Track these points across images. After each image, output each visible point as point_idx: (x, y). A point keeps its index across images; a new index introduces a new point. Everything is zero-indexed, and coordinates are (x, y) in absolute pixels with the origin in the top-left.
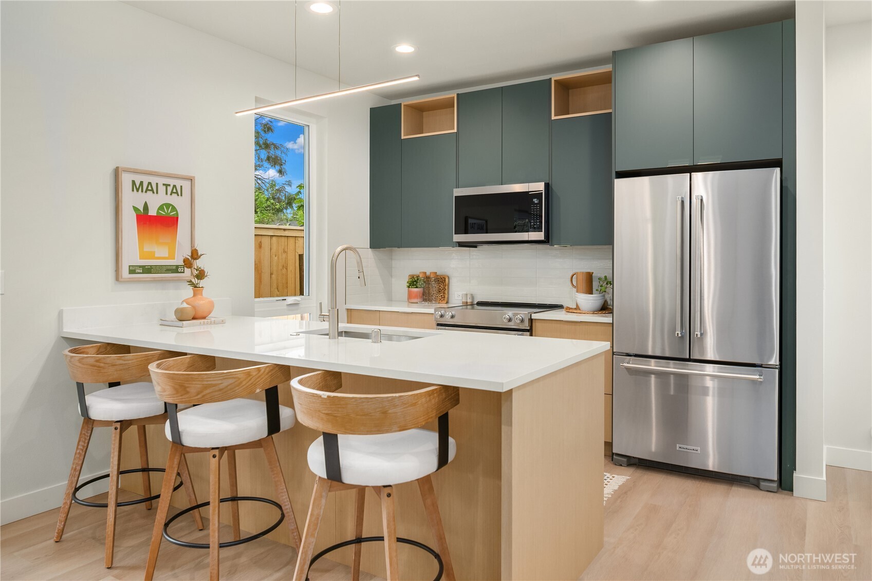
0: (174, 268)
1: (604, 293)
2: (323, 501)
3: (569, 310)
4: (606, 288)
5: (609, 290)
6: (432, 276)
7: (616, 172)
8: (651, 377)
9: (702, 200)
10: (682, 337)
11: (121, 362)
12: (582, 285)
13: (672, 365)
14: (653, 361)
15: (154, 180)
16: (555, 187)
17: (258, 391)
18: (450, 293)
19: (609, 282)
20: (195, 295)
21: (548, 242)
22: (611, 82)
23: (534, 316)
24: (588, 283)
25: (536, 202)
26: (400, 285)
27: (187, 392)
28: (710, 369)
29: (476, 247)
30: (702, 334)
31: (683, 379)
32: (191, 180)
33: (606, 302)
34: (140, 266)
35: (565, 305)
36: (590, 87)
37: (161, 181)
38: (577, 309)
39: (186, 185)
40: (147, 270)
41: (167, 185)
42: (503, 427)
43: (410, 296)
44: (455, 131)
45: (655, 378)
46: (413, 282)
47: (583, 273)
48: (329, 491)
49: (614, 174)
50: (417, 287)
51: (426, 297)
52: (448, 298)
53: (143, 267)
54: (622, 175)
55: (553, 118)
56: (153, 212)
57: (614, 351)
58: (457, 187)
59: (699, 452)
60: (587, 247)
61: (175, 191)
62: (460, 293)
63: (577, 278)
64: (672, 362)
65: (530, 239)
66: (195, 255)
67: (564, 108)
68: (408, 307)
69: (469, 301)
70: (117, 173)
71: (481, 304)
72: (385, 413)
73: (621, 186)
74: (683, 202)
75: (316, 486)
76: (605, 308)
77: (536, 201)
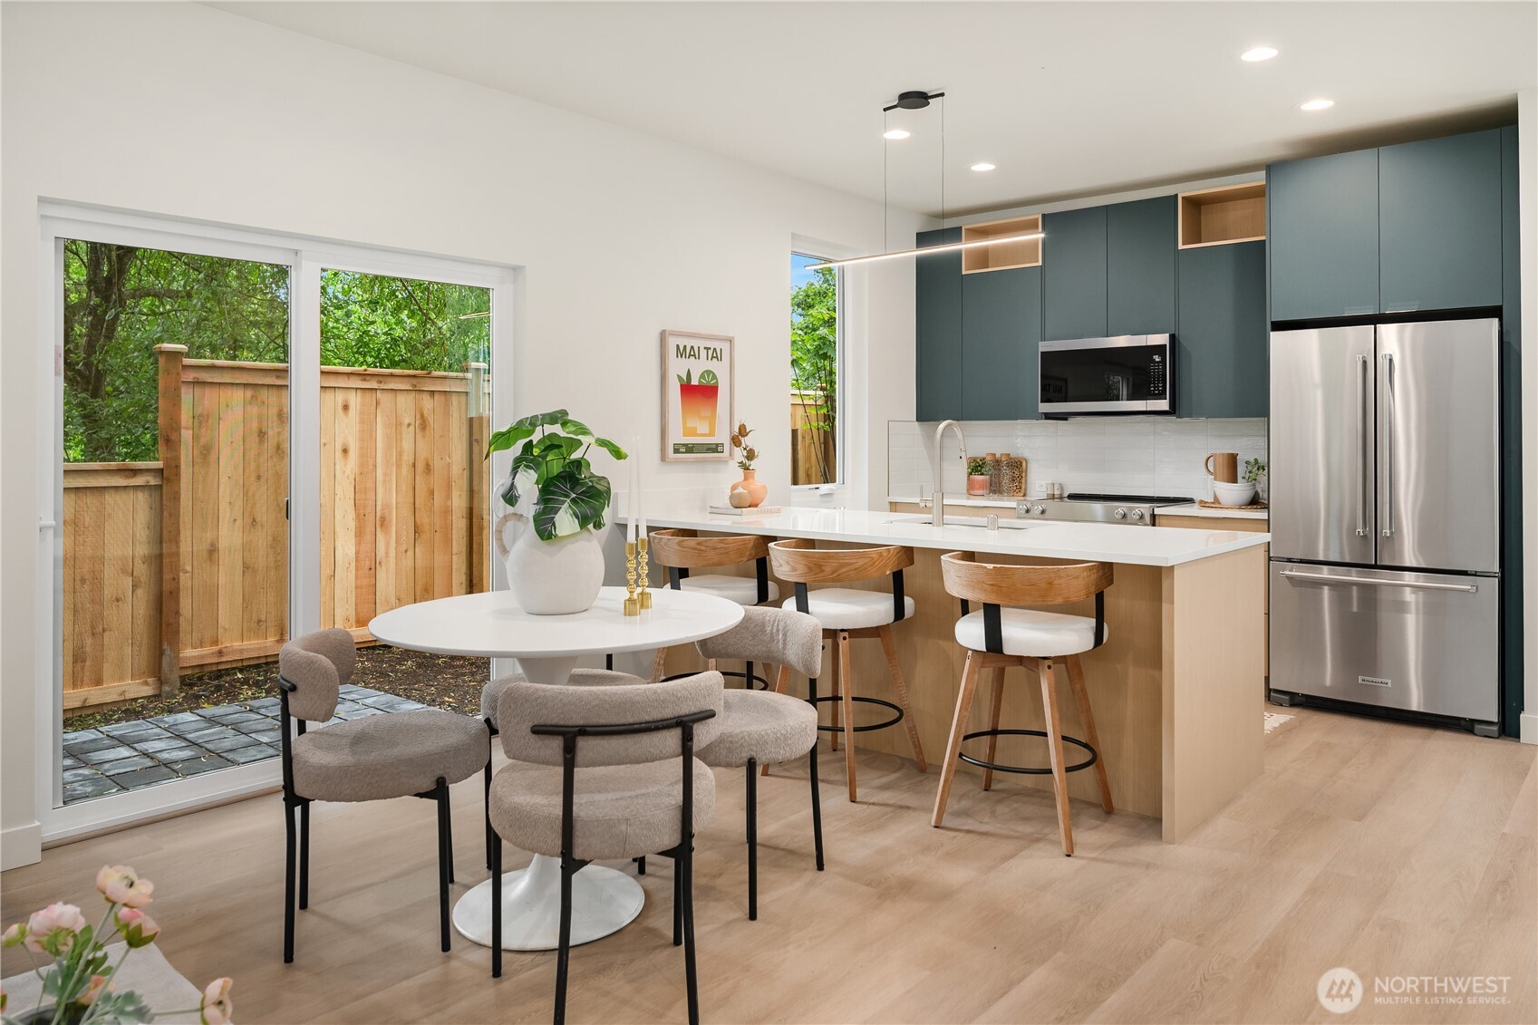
0: (714, 446)
1: (1254, 482)
2: (976, 676)
3: (1203, 504)
4: (1257, 474)
5: (1262, 478)
6: (1003, 459)
7: (1272, 322)
8: (1322, 589)
9: (1391, 360)
10: (1365, 537)
11: (723, 545)
12: (1223, 470)
13: (1354, 574)
14: (1325, 568)
15: (696, 343)
16: (1182, 340)
17: (888, 573)
18: (1028, 482)
19: (1262, 467)
20: (746, 479)
21: (1175, 413)
22: (1264, 196)
23: (1157, 511)
24: (1231, 468)
25: (1157, 360)
26: (957, 473)
27: (823, 571)
28: (1409, 578)
29: (1066, 419)
30: (1391, 533)
31: (1369, 591)
32: (731, 341)
33: (1256, 494)
34: (684, 445)
35: (1197, 498)
36: (1232, 202)
37: (703, 344)
38: (1216, 503)
39: (725, 346)
40: (690, 449)
41: (707, 349)
42: (1164, 605)
43: (971, 487)
44: (1040, 263)
45: (1330, 590)
46: (977, 467)
47: (1223, 454)
48: (982, 667)
49: (1269, 326)
50: (982, 474)
51: (995, 488)
52: (1026, 489)
53: (685, 445)
54: (1280, 326)
55: (1181, 247)
56: (695, 382)
57: (1271, 555)
58: (1043, 339)
59: (1390, 685)
60: (1230, 419)
61: (716, 355)
62: (1044, 483)
63: (1215, 462)
64: (1353, 569)
65: (1148, 409)
66: (743, 431)
67: (1195, 234)
68: (968, 499)
69: (1057, 492)
70: (663, 337)
71: (1073, 497)
72: (1050, 583)
73: (1279, 342)
74: (1365, 363)
75: (968, 662)
76: (1255, 502)
77: (1157, 358)
